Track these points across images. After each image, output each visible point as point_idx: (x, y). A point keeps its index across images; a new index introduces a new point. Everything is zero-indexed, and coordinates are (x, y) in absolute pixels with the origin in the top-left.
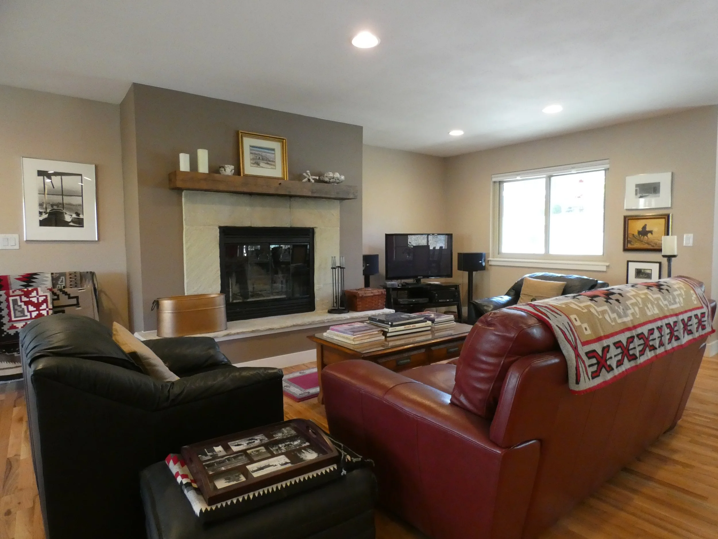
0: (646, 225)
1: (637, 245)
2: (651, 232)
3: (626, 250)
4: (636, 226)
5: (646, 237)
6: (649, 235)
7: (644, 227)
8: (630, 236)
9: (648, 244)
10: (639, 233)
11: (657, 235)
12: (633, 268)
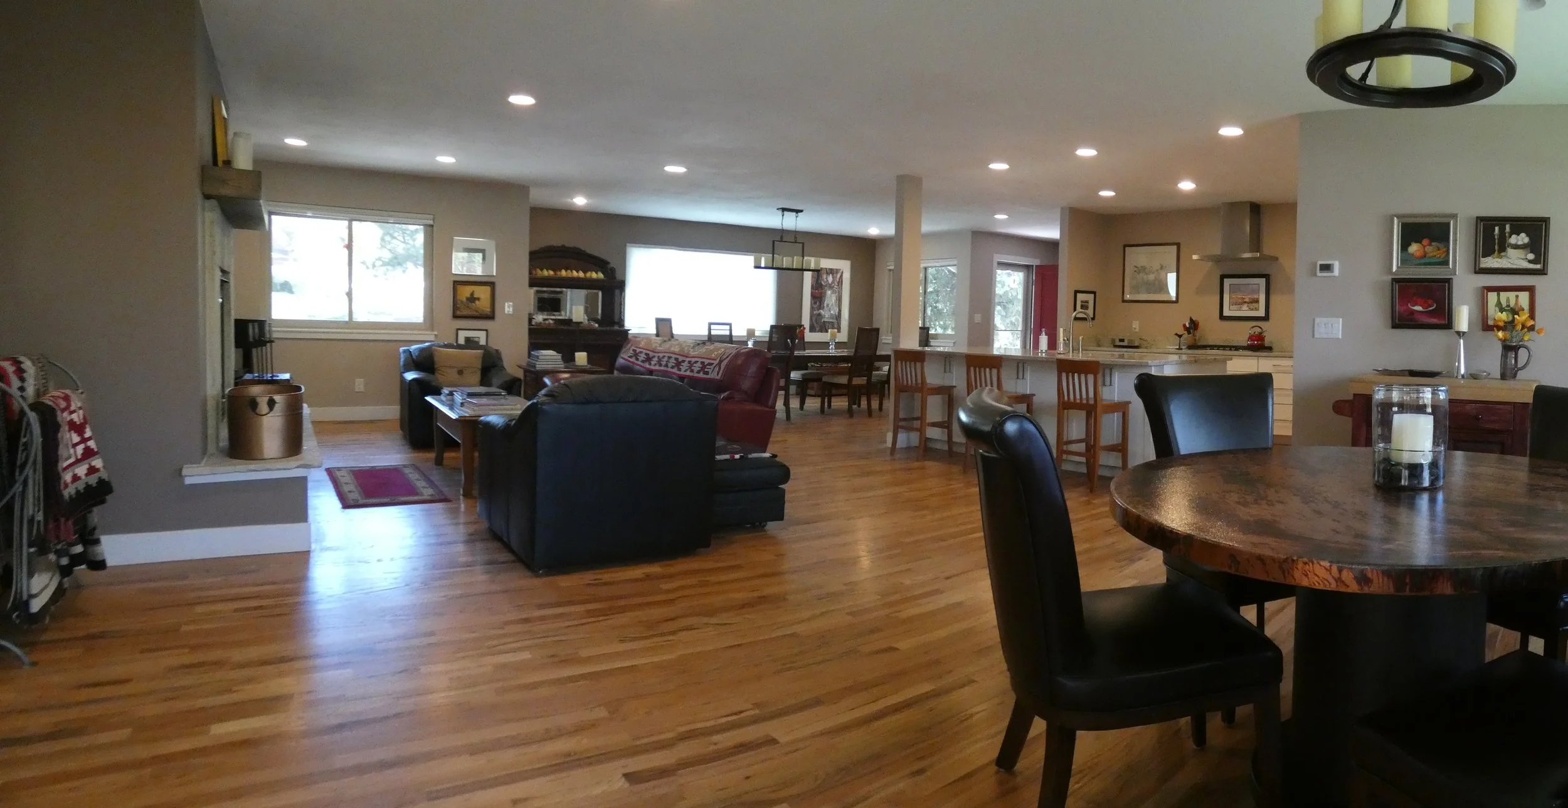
0: (473, 292)
1: (466, 312)
2: (478, 299)
3: (455, 317)
4: (465, 292)
5: (473, 304)
6: (477, 302)
7: (472, 294)
8: (459, 302)
9: (477, 311)
10: (468, 299)
11: (484, 304)
12: (462, 336)
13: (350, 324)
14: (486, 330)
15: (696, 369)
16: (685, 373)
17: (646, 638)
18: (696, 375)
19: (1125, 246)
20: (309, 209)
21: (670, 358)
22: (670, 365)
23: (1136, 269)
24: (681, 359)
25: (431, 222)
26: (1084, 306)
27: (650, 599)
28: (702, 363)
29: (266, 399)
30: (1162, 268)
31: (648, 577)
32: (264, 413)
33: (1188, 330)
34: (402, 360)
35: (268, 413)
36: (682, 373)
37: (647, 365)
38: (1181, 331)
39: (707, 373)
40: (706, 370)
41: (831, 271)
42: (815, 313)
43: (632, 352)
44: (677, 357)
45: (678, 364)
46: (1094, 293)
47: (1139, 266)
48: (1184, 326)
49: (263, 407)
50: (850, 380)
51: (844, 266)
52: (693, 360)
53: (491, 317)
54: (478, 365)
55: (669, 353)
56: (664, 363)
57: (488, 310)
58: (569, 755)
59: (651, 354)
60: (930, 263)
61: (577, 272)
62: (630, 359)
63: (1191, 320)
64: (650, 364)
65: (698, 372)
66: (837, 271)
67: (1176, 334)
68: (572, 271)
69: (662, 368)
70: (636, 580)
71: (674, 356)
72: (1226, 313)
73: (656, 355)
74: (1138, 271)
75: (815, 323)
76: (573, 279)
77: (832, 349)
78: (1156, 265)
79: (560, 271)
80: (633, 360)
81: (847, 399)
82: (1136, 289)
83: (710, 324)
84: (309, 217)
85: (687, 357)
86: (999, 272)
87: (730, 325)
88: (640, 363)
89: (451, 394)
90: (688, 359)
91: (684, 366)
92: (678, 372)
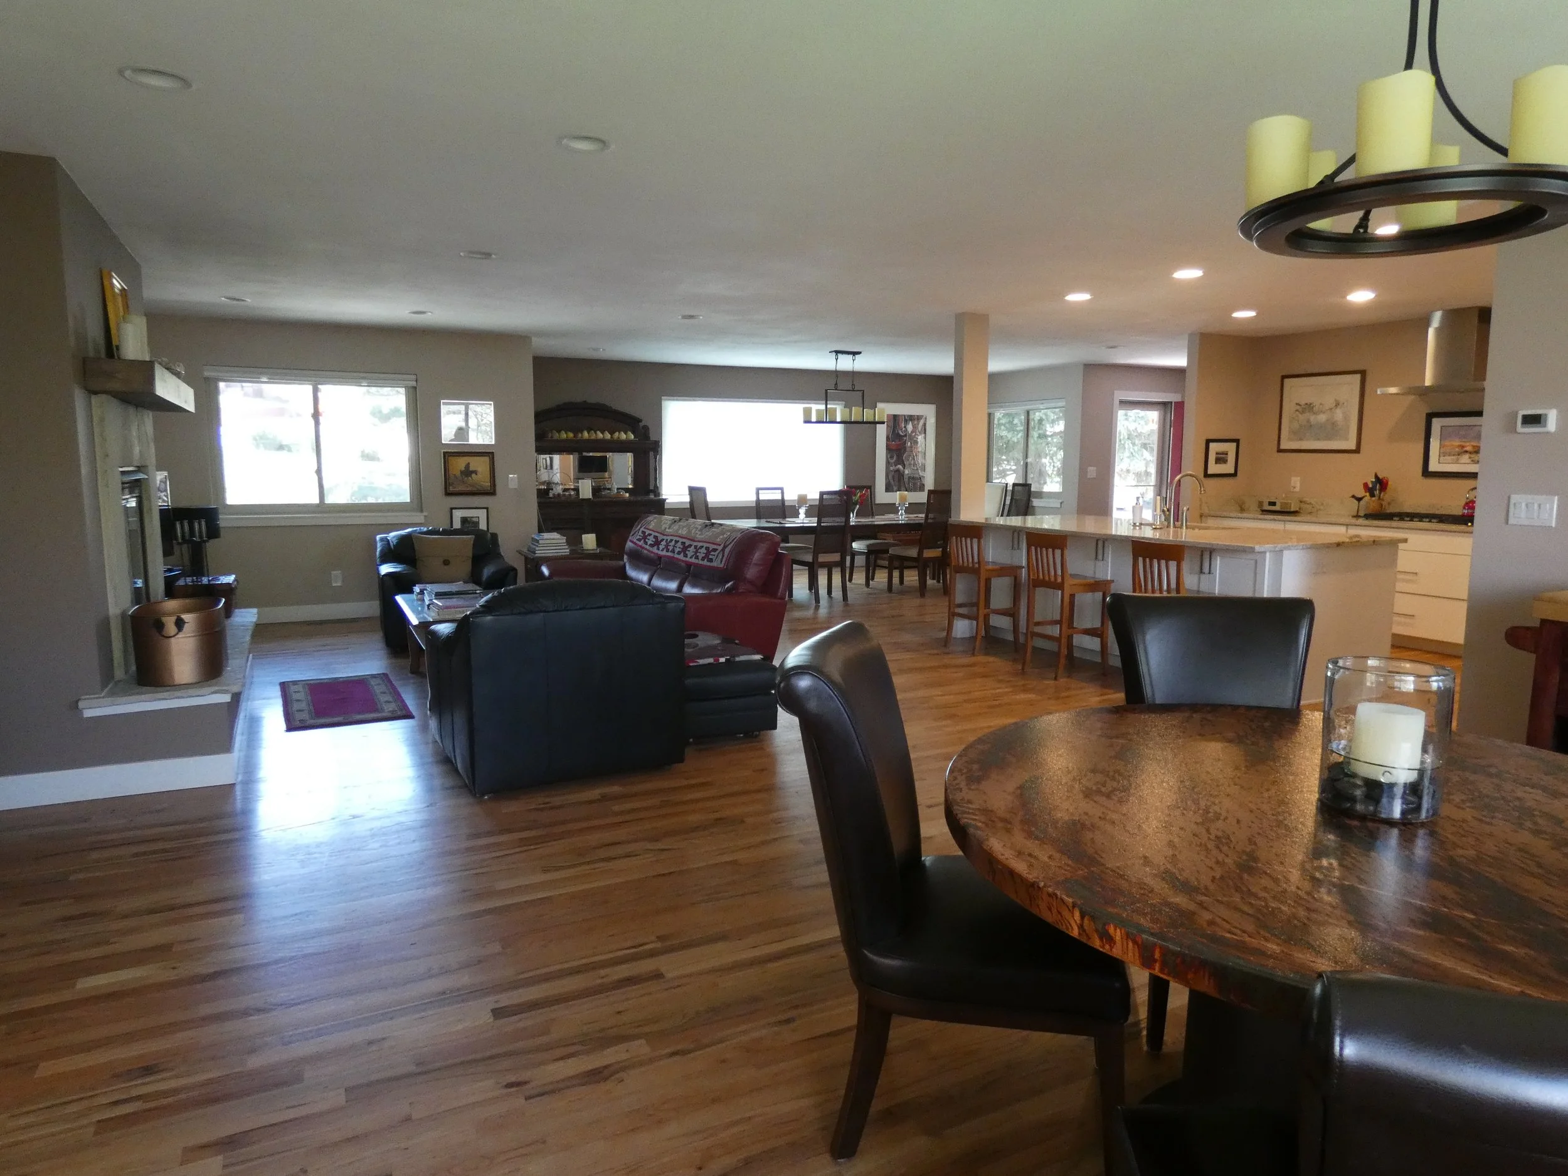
0: (469, 464)
1: (460, 488)
2: (475, 472)
3: (448, 494)
4: (460, 464)
5: (470, 478)
6: (473, 475)
7: (468, 465)
8: (451, 475)
9: (473, 485)
10: (462, 472)
11: (482, 476)
12: (458, 515)
13: (322, 507)
14: (487, 509)
15: (701, 556)
16: (690, 560)
17: (574, 866)
18: (701, 562)
19: (1284, 377)
20: (261, 373)
21: (677, 542)
22: (677, 550)
23: (1298, 407)
24: (688, 543)
25: (414, 384)
26: (1221, 459)
27: (596, 823)
28: (707, 548)
29: (173, 619)
30: (1337, 405)
31: (604, 798)
32: (172, 634)
33: (1370, 491)
34: (378, 550)
35: (177, 634)
36: (688, 559)
37: (655, 550)
38: (1361, 493)
39: (711, 560)
40: (710, 557)
41: (911, 418)
42: (892, 468)
43: (640, 533)
44: (684, 540)
45: (685, 549)
46: (1237, 441)
47: (1303, 403)
48: (1366, 485)
49: (171, 628)
50: (920, 553)
51: (928, 412)
52: (700, 544)
53: (491, 492)
54: (469, 552)
55: (677, 536)
56: (671, 548)
57: (487, 484)
58: (444, 993)
59: (660, 537)
60: (1031, 405)
61: (603, 433)
62: (638, 542)
63: (1376, 477)
64: (658, 549)
65: (703, 559)
66: (919, 418)
67: (1353, 497)
68: (596, 433)
69: (669, 554)
70: (591, 802)
71: (681, 540)
72: (1433, 466)
73: (665, 537)
74: (1300, 410)
75: (892, 481)
76: (597, 441)
77: (902, 515)
78: (1329, 402)
79: (582, 432)
80: (641, 543)
81: (917, 573)
82: (1297, 435)
83: (758, 490)
84: (265, 382)
85: (694, 541)
86: (1121, 413)
87: (782, 489)
88: (647, 547)
89: (422, 592)
90: (695, 544)
91: (690, 553)
92: (684, 559)
